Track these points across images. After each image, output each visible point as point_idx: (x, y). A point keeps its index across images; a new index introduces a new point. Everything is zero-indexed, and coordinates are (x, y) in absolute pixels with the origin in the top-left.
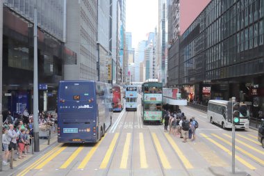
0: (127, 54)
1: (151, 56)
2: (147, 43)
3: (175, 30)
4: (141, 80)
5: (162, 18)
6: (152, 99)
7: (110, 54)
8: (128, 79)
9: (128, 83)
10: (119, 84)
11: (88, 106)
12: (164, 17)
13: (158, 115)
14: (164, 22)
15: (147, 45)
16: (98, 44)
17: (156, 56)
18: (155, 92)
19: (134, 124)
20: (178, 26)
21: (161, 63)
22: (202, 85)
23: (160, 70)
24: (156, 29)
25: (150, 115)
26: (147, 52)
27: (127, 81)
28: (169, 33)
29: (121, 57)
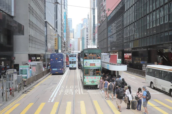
0: (69, 32)
1: (85, 33)
2: (82, 25)
3: (103, 14)
4: (79, 50)
5: (92, 7)
6: (91, 64)
7: (57, 31)
8: (70, 49)
9: (70, 51)
10: (63, 52)
11: (60, 62)
12: (94, 6)
13: (97, 80)
14: (94, 9)
15: (82, 26)
16: (46, 22)
17: (89, 33)
18: (94, 58)
19: (75, 89)
20: (105, 11)
21: (92, 38)
22: (123, 52)
23: (92, 43)
24: (88, 15)
25: (89, 80)
26: (82, 31)
27: (69, 50)
28: (98, 16)
29: (65, 34)
